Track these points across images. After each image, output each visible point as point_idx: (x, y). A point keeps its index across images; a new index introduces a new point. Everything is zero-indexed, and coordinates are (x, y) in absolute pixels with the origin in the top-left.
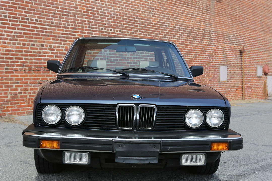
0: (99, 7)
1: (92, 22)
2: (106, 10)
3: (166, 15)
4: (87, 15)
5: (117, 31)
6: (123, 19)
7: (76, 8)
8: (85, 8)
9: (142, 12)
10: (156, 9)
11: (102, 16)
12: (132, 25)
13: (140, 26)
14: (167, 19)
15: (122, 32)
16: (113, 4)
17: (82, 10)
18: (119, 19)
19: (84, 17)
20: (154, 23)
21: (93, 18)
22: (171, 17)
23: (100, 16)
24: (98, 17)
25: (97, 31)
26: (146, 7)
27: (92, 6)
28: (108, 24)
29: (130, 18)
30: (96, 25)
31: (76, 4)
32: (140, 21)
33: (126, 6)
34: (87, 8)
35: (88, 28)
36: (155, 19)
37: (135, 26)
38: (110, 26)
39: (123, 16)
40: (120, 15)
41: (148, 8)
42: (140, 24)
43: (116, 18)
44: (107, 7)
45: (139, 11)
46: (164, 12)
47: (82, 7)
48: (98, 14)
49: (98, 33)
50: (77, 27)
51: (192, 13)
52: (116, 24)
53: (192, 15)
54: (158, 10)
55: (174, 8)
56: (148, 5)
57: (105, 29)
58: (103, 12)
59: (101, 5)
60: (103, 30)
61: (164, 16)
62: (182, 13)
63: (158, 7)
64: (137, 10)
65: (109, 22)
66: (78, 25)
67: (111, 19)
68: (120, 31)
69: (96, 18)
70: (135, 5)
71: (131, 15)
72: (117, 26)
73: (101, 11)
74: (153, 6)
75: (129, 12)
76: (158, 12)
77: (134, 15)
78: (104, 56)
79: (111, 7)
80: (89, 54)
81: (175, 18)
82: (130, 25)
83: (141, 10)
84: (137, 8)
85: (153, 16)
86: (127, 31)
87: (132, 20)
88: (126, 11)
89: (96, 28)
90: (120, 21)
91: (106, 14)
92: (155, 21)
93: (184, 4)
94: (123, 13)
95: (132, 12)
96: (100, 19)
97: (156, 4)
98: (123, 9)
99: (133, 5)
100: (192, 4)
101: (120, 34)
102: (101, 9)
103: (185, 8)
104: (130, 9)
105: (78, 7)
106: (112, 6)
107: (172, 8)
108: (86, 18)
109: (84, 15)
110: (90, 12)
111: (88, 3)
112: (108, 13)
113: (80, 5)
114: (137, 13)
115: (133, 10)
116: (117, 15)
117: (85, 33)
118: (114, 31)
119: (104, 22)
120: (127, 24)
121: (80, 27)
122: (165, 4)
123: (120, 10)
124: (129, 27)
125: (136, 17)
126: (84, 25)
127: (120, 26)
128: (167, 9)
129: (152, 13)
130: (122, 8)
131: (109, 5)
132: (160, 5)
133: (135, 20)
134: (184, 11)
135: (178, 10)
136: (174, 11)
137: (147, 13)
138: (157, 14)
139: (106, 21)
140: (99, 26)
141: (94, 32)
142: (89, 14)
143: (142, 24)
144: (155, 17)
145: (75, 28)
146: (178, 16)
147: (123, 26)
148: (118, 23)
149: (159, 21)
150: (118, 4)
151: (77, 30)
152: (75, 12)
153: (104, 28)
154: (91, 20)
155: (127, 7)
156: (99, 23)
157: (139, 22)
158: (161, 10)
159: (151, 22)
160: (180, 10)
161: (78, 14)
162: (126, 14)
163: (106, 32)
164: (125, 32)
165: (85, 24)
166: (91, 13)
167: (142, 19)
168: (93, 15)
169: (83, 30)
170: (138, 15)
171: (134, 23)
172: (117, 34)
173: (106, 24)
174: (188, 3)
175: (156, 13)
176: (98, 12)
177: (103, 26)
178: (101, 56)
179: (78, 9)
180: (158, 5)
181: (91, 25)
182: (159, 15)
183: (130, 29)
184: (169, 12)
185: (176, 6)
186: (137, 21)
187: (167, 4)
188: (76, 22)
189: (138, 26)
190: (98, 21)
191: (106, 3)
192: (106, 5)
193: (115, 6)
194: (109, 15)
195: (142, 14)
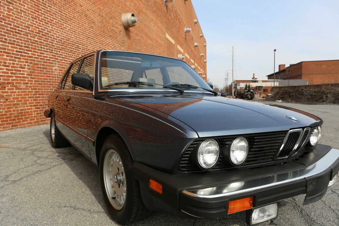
0: (49, 30)
1: (44, 43)
2: (55, 34)
3: (98, 44)
4: (39, 36)
5: (64, 53)
6: (69, 43)
7: (29, 28)
8: (37, 29)
9: (82, 39)
10: (92, 38)
11: (52, 39)
12: (75, 49)
13: (81, 51)
14: (99, 47)
15: (68, 54)
16: (60, 29)
17: (34, 31)
18: (65, 43)
19: (36, 37)
20: (90, 49)
21: (44, 39)
22: (101, 46)
23: (50, 38)
24: (49, 39)
25: (48, 52)
26: (85, 36)
27: (43, 28)
28: (57, 47)
29: (74, 43)
30: (47, 46)
31: (28, 24)
32: (81, 46)
33: (71, 32)
34: (38, 29)
35: (40, 48)
36: (91, 46)
37: (77, 50)
38: (58, 48)
39: (68, 41)
40: (66, 40)
41: (86, 36)
42: (81, 49)
43: (63, 42)
44: (56, 32)
45: (80, 38)
46: (97, 41)
47: (34, 28)
48: (48, 36)
49: (49, 53)
50: (30, 46)
51: (114, 44)
52: (63, 47)
53: (114, 46)
54: (93, 39)
55: (103, 39)
56: (86, 34)
57: (55, 51)
58: (52, 35)
59: (51, 28)
60: (53, 52)
61: (97, 44)
62: (108, 44)
63: (93, 37)
64: (78, 37)
65: (58, 44)
66: (31, 44)
67: (59, 42)
68: (66, 54)
69: (47, 40)
70: (77, 33)
71: (74, 40)
72: (64, 48)
73: (51, 34)
74: (89, 35)
75: (73, 38)
76: (93, 41)
77: (77, 41)
78: (55, 75)
79: (58, 31)
80: (42, 72)
81: (104, 47)
82: (74, 49)
83: (81, 38)
84: (79, 35)
85: (90, 43)
86: (72, 54)
87: (75, 45)
88: (70, 37)
89: (47, 49)
90: (66, 45)
91: (55, 37)
92: (91, 48)
93: (109, 37)
94: (68, 38)
95: (75, 39)
96: (50, 41)
97: (91, 34)
98: (68, 35)
99: (75, 32)
100: (114, 38)
101: (66, 56)
102: (51, 33)
103: (110, 40)
104: (74, 36)
105: (31, 27)
106: (60, 31)
107: (102, 39)
108: (38, 38)
109: (37, 36)
110: (41, 33)
111: (39, 24)
112: (56, 37)
113: (32, 26)
114: (79, 40)
115: (76, 37)
116: (64, 39)
117: (38, 52)
118: (62, 53)
119: (54, 44)
120: (71, 48)
121: (33, 46)
122: (97, 35)
123: (66, 35)
124: (73, 51)
125: (78, 43)
126: (36, 45)
127: (66, 49)
128: (99, 39)
129: (89, 41)
130: (67, 33)
131: (57, 30)
132: (95, 36)
133: (77, 46)
134: (110, 42)
135: (106, 41)
136: (103, 41)
137: (86, 40)
138: (93, 43)
139: (55, 44)
140: (50, 47)
141: (45, 53)
142: (41, 35)
143: (83, 49)
144: (91, 44)
145: (28, 47)
146: (106, 46)
147: (69, 50)
148: (65, 46)
149: (94, 48)
150: (64, 30)
151: (30, 49)
152: (27, 31)
153: (54, 49)
154: (42, 41)
155: (71, 34)
156: (49, 44)
157: (80, 48)
158: (95, 40)
159: (89, 48)
160: (107, 41)
161: (30, 34)
162: (71, 39)
163: (55, 53)
164: (71, 55)
165: (38, 44)
166: (43, 35)
167: (82, 45)
168: (44, 37)
169: (36, 49)
170: (80, 41)
171: (77, 48)
172: (64, 56)
173: (55, 46)
174: (111, 36)
175: (92, 41)
176: (48, 34)
177: (52, 48)
178: (52, 74)
179: (30, 29)
180: (93, 35)
181: (43, 46)
182: (94, 43)
183: (74, 52)
184: (100, 42)
185: (104, 38)
186: (79, 46)
187: (99, 36)
188: (29, 41)
189: (79, 50)
190: (48, 43)
191: (55, 27)
192: (55, 29)
193: (62, 31)
194: (58, 38)
195: (82, 41)
